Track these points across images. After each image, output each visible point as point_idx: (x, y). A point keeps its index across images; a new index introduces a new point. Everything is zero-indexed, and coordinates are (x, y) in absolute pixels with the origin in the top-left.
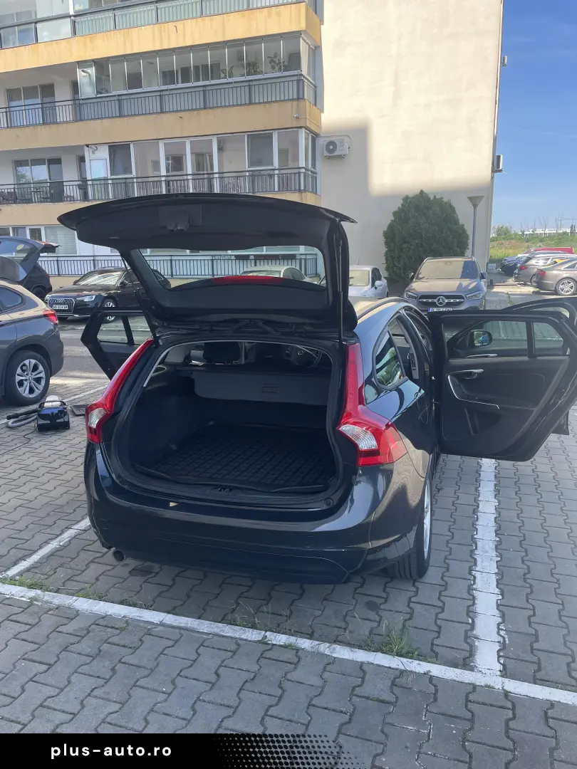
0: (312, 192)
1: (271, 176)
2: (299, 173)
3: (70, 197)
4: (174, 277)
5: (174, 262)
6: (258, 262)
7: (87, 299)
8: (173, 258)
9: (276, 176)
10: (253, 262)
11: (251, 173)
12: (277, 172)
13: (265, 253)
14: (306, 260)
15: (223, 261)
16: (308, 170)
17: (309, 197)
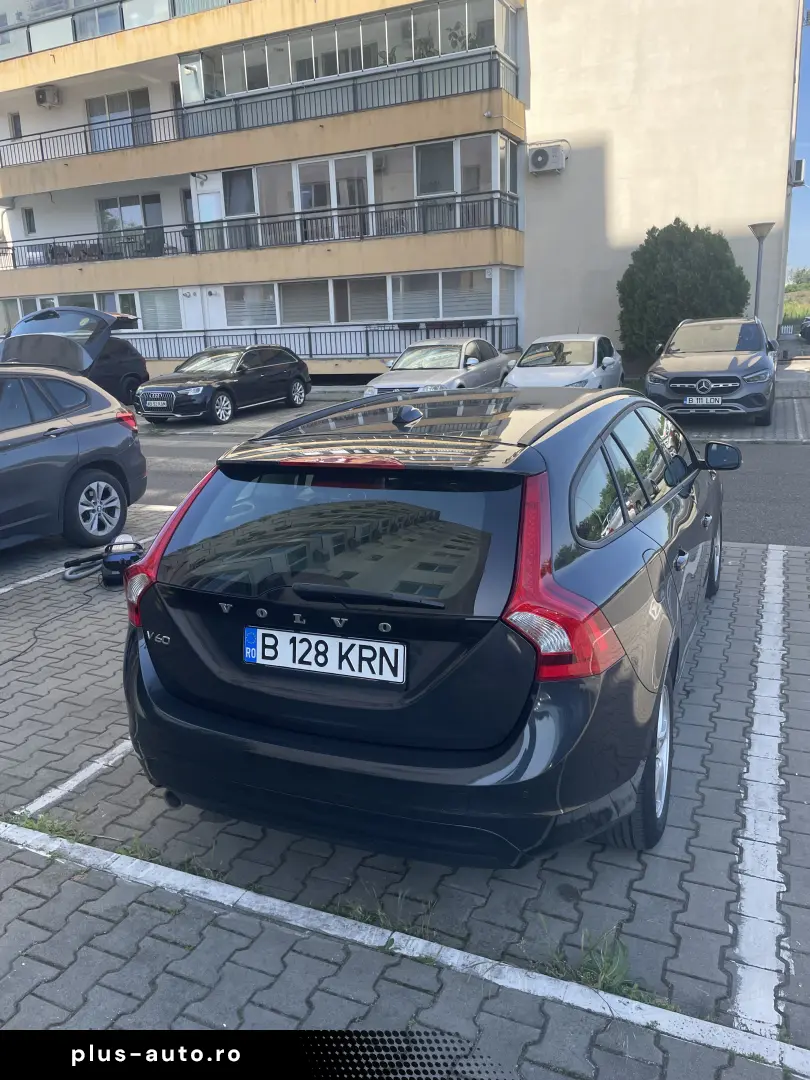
0: (512, 227)
1: (451, 206)
2: (492, 200)
3: (173, 248)
4: (314, 357)
5: (313, 336)
6: (431, 333)
7: (192, 392)
8: (312, 330)
9: (458, 206)
10: (424, 333)
11: (422, 203)
12: (459, 200)
13: (441, 319)
14: (501, 327)
15: (381, 333)
16: (505, 195)
17: (507, 235)
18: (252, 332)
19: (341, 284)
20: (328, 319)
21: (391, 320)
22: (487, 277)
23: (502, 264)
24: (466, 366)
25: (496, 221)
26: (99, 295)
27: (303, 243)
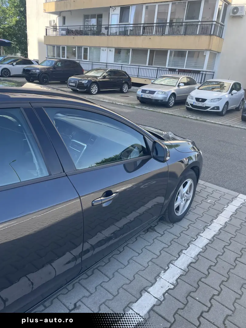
0: (219, 37)
1: (197, 26)
2: (212, 24)
4: (139, 77)
5: (140, 69)
6: (180, 73)
7: (83, 82)
8: (140, 67)
9: (199, 26)
10: (177, 73)
11: (186, 23)
12: (200, 23)
13: (184, 68)
14: (205, 74)
15: (162, 71)
16: (218, 23)
17: (215, 39)
18: (121, 66)
19: (152, 51)
20: (146, 64)
21: (167, 67)
22: (204, 54)
23: (210, 50)
24: (179, 86)
25: (212, 33)
26: (78, 47)
27: (142, 35)
